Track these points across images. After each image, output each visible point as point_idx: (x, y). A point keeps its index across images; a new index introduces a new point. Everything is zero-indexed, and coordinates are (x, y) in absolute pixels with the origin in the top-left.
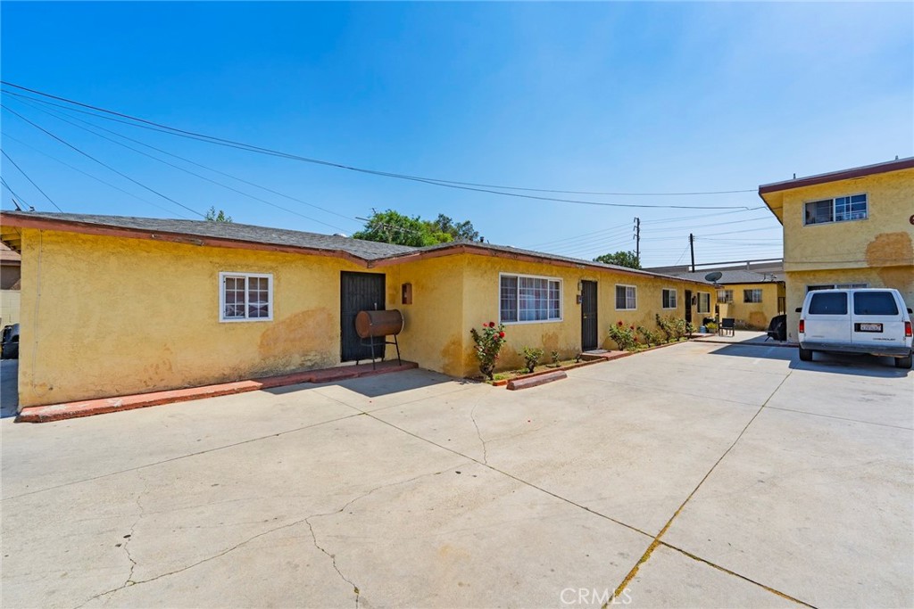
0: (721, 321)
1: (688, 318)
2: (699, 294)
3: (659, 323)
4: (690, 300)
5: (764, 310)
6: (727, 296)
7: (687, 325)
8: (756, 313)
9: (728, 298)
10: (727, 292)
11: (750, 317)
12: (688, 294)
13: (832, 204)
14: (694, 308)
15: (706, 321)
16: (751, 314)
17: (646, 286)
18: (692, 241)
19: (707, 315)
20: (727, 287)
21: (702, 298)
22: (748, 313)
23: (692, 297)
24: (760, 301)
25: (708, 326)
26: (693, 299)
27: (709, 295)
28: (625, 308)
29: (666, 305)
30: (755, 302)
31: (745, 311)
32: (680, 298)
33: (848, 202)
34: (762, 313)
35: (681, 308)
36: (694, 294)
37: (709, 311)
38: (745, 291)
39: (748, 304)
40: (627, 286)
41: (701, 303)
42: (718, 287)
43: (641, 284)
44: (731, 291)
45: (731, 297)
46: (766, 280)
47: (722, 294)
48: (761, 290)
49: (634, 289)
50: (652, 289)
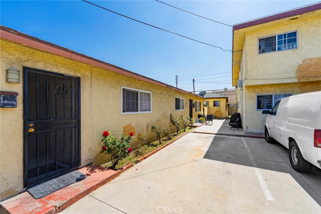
0: (206, 116)
1: (191, 115)
2: (196, 102)
3: (172, 121)
4: (192, 105)
5: (221, 110)
6: (207, 104)
7: (190, 119)
8: (218, 111)
9: (207, 105)
10: (207, 102)
11: (216, 113)
12: (191, 101)
13: (275, 40)
14: (194, 109)
15: (199, 116)
16: (216, 111)
17: (161, 94)
18: (194, 81)
19: (199, 113)
20: (208, 100)
21: (197, 104)
22: (215, 111)
23: (193, 103)
24: (219, 106)
25: (201, 118)
26: (194, 105)
27: (200, 102)
28: (137, 111)
29: (178, 107)
30: (218, 106)
31: (214, 110)
32: (186, 103)
33: (285, 37)
34: (220, 111)
35: (187, 110)
36: (194, 102)
37: (200, 111)
38: (214, 101)
39: (215, 107)
40: (140, 91)
41: (197, 107)
42: (204, 99)
43: (157, 91)
44: (209, 102)
45: (208, 104)
46: (222, 97)
47: (205, 103)
48: (220, 101)
49: (149, 94)
50: (167, 97)
